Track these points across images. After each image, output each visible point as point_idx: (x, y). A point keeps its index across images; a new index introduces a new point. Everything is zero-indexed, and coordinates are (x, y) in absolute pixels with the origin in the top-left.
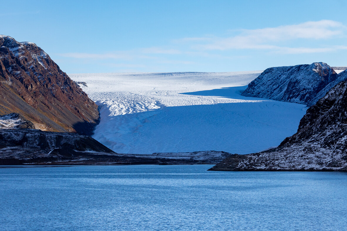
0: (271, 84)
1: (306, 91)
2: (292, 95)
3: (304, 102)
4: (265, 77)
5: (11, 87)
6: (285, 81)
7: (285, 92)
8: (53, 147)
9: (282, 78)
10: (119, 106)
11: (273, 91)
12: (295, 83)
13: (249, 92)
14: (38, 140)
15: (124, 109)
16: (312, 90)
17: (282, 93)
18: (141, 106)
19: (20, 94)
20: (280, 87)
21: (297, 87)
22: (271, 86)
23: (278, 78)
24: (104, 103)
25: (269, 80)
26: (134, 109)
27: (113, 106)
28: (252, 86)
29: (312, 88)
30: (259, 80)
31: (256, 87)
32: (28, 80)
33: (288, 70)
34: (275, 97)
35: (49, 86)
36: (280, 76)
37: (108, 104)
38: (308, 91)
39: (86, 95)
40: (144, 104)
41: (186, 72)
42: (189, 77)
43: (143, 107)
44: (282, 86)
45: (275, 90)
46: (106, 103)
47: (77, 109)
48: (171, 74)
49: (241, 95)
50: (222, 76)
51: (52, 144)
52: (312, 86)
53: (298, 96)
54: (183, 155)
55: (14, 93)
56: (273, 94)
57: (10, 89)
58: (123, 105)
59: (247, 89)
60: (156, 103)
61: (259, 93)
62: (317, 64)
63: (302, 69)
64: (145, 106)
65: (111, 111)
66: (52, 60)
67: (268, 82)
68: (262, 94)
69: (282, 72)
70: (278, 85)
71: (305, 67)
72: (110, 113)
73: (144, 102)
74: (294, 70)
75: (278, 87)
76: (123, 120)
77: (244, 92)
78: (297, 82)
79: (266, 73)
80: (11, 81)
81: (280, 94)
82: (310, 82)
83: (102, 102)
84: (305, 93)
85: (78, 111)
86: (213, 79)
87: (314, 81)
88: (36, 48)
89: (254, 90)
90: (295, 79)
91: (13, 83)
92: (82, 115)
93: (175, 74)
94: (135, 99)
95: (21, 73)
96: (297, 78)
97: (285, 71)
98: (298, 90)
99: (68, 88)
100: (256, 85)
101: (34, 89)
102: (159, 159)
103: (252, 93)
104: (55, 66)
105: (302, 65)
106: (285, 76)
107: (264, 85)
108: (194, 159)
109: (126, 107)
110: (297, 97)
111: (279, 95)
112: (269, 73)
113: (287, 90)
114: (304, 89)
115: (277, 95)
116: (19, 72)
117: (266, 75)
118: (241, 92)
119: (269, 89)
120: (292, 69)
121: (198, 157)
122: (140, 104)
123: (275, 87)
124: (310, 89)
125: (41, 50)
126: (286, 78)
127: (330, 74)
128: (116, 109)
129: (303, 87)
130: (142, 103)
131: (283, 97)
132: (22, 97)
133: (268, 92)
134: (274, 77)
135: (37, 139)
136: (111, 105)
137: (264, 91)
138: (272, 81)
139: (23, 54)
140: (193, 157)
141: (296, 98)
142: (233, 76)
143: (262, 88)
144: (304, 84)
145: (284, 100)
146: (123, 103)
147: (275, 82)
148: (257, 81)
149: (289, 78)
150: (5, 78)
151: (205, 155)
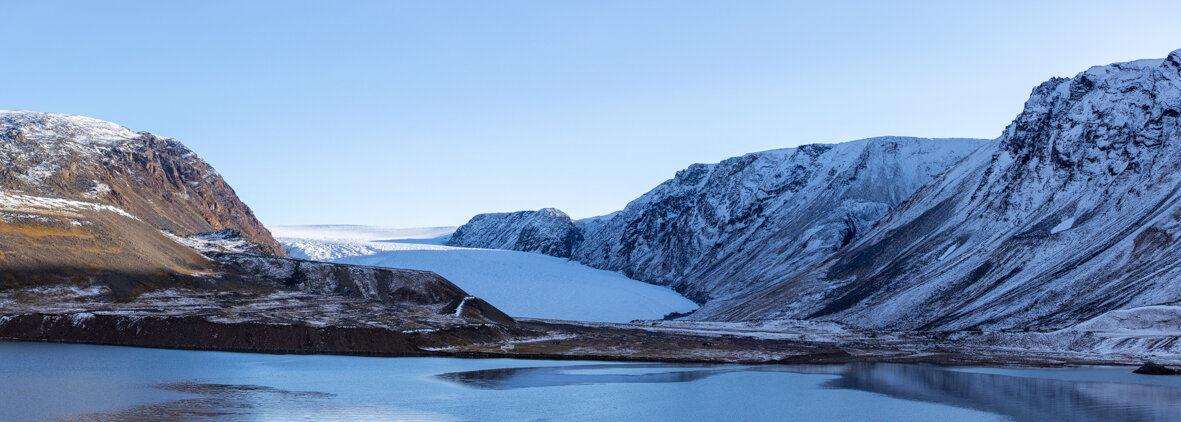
1: (549, 242)
5: (189, 202)
11: (492, 240)
12: (531, 231)
13: (455, 243)
14: (332, 279)
19: (202, 215)
21: (536, 237)
22: (486, 235)
23: (494, 226)
25: (482, 229)
28: (459, 236)
30: (469, 228)
31: (464, 236)
32: (211, 197)
33: (506, 217)
36: (496, 224)
38: (552, 242)
52: (558, 237)
53: (537, 247)
55: (194, 212)
57: (187, 206)
59: (452, 239)
67: (480, 232)
68: (474, 246)
69: (498, 220)
71: (529, 214)
74: (515, 217)
75: (497, 238)
77: (448, 243)
78: (534, 230)
79: (476, 220)
80: (188, 193)
82: (553, 230)
87: (558, 229)
89: (464, 240)
90: (530, 228)
91: (191, 196)
95: (199, 185)
96: (532, 226)
97: (502, 218)
98: (538, 240)
100: (465, 234)
101: (219, 210)
103: (461, 244)
105: (524, 212)
106: (503, 225)
107: (476, 234)
112: (481, 221)
113: (518, 240)
114: (546, 239)
116: (196, 183)
117: (477, 224)
129: (544, 236)
131: (515, 249)
134: (490, 225)
135: (328, 275)
141: (535, 250)
144: (543, 232)
148: (465, 230)
150: (178, 189)
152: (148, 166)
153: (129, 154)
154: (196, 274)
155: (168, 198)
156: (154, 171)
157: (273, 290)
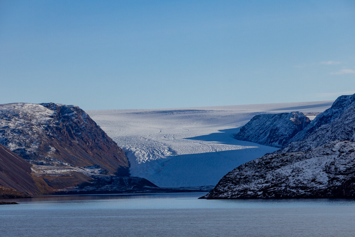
0: (258, 129)
1: (283, 137)
2: (273, 140)
3: (281, 145)
4: (254, 123)
5: (78, 144)
6: (269, 127)
7: (268, 137)
8: (127, 184)
9: (267, 124)
10: (141, 152)
11: (259, 135)
12: (275, 130)
13: (240, 136)
15: (146, 155)
16: (288, 136)
17: (266, 137)
18: (158, 152)
19: (84, 150)
20: (265, 132)
21: (277, 134)
22: (259, 130)
23: (264, 124)
24: (130, 150)
25: (257, 126)
26: (154, 155)
27: (137, 152)
28: (243, 130)
29: (288, 135)
30: (249, 125)
31: (246, 132)
32: (86, 139)
33: (272, 117)
34: (261, 141)
35: (96, 140)
36: (266, 122)
37: (133, 151)
38: (285, 137)
39: (116, 144)
40: (160, 150)
41: (186, 110)
42: (189, 117)
43: (160, 153)
44: (267, 131)
45: (261, 134)
46: (130, 149)
47: (115, 157)
48: (172, 112)
49: (234, 138)
50: (219, 116)
51: (126, 183)
52: (288, 133)
54: (196, 188)
55: (81, 149)
56: (259, 137)
57: (78, 146)
58: (144, 152)
59: (239, 133)
60: (168, 149)
61: (248, 137)
62: (294, 113)
63: (283, 117)
64: (161, 152)
65: (137, 156)
66: (91, 119)
67: (256, 127)
68: (251, 137)
69: (267, 119)
70: (263, 130)
71: (285, 115)
72: (136, 158)
73: (159, 148)
74: (276, 117)
75: (264, 132)
76: (148, 164)
77: (237, 135)
78: (277, 129)
79: (254, 120)
80: (78, 140)
81: (265, 138)
82: (286, 129)
83: (127, 149)
84: (282, 138)
85: (116, 158)
86: (211, 119)
87: (290, 129)
88: (79, 109)
89: (245, 134)
90: (275, 127)
91: (79, 142)
92: (118, 160)
93: (176, 112)
94: (152, 146)
95: (81, 134)
96: (277, 126)
97: (270, 118)
98: (278, 136)
99: (105, 140)
100: (246, 130)
101: (90, 145)
102: (185, 190)
103: (243, 137)
104: (93, 123)
105: (283, 113)
106: (269, 123)
107: (253, 130)
108: (202, 190)
109: (146, 153)
110: (277, 141)
111: (263, 139)
112: (257, 120)
113: (269, 135)
114: (282, 135)
115: (262, 139)
116: (80, 133)
117: (255, 121)
118: (234, 135)
119: (256, 133)
120: (275, 116)
121: (204, 189)
122: (157, 151)
123: (261, 132)
124: (287, 135)
125: (83, 111)
126: (270, 124)
127: (304, 122)
128: (140, 155)
129: (281, 134)
130: (158, 149)
131: (266, 141)
132: (86, 151)
133: (256, 135)
134: (261, 123)
136: (135, 151)
137: (253, 135)
138: (259, 126)
139: (76, 118)
140: (201, 189)
141: (275, 142)
142: (229, 116)
143: (251, 132)
145: (266, 144)
146: (143, 149)
147: (261, 127)
148: (248, 126)
149: (273, 124)
150: (74, 139)
151: (207, 188)
152: (62, 131)
153: (54, 127)
154: (92, 183)
155: (71, 144)
156: (64, 133)
157: (106, 185)
